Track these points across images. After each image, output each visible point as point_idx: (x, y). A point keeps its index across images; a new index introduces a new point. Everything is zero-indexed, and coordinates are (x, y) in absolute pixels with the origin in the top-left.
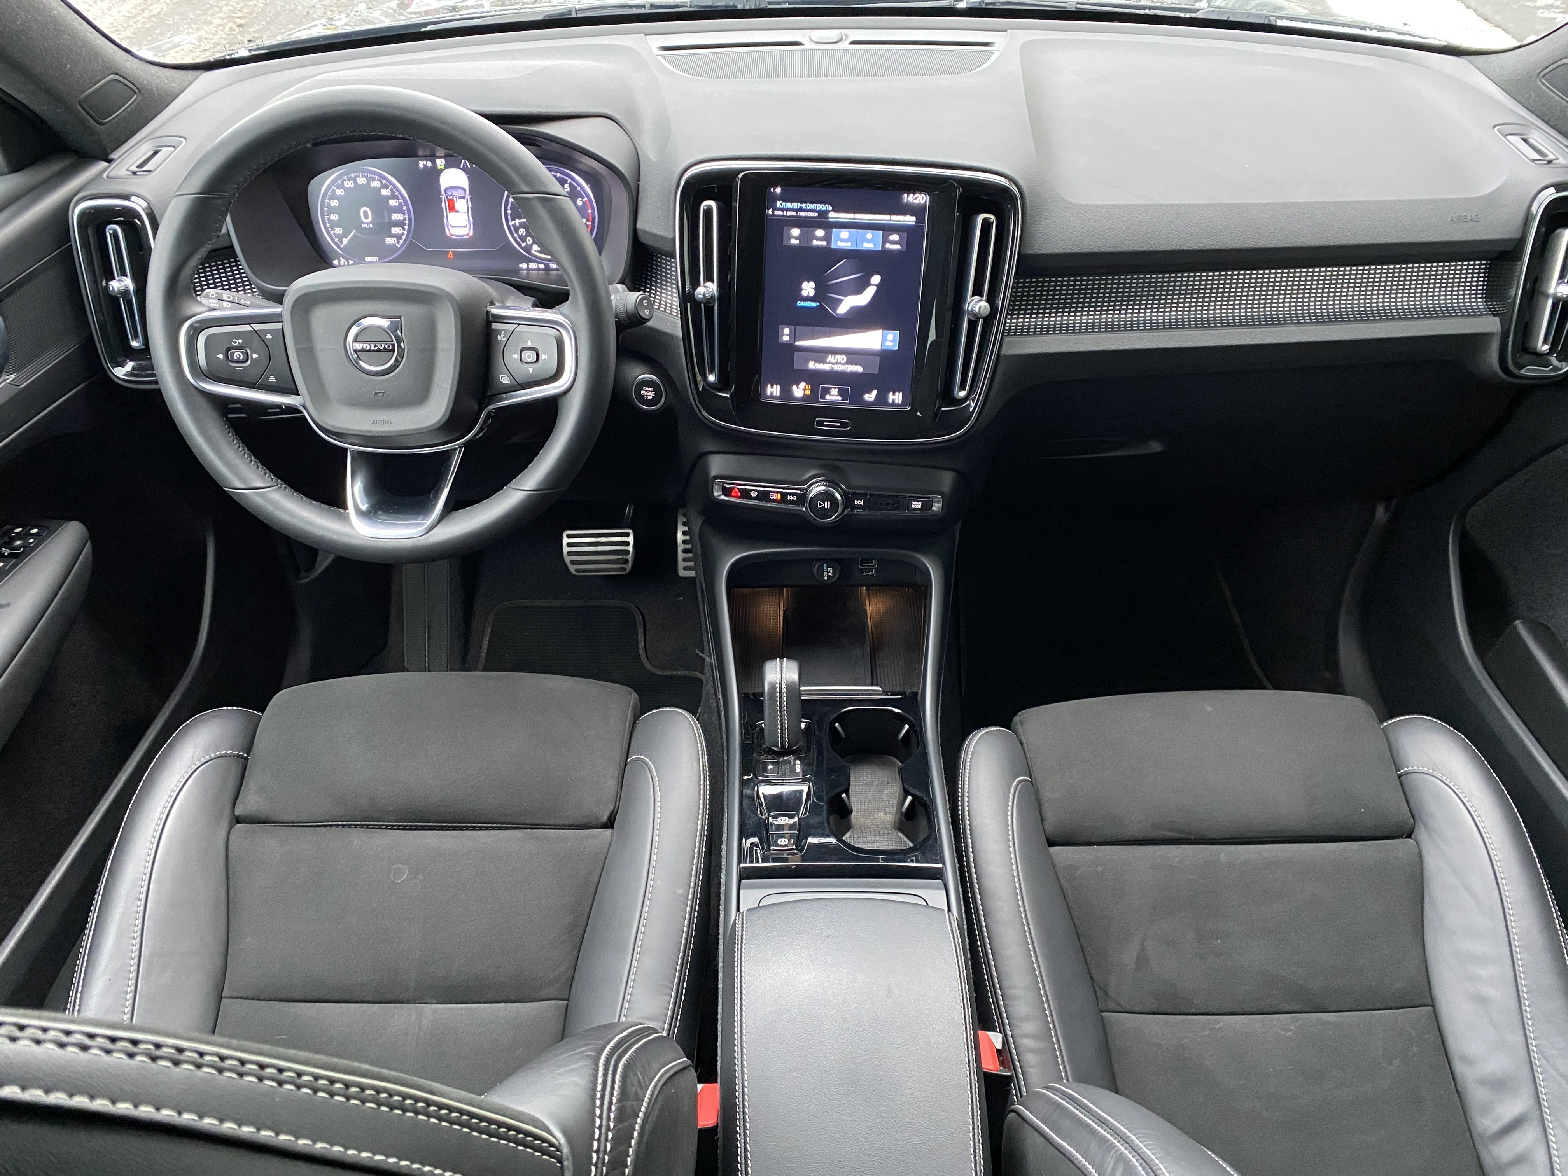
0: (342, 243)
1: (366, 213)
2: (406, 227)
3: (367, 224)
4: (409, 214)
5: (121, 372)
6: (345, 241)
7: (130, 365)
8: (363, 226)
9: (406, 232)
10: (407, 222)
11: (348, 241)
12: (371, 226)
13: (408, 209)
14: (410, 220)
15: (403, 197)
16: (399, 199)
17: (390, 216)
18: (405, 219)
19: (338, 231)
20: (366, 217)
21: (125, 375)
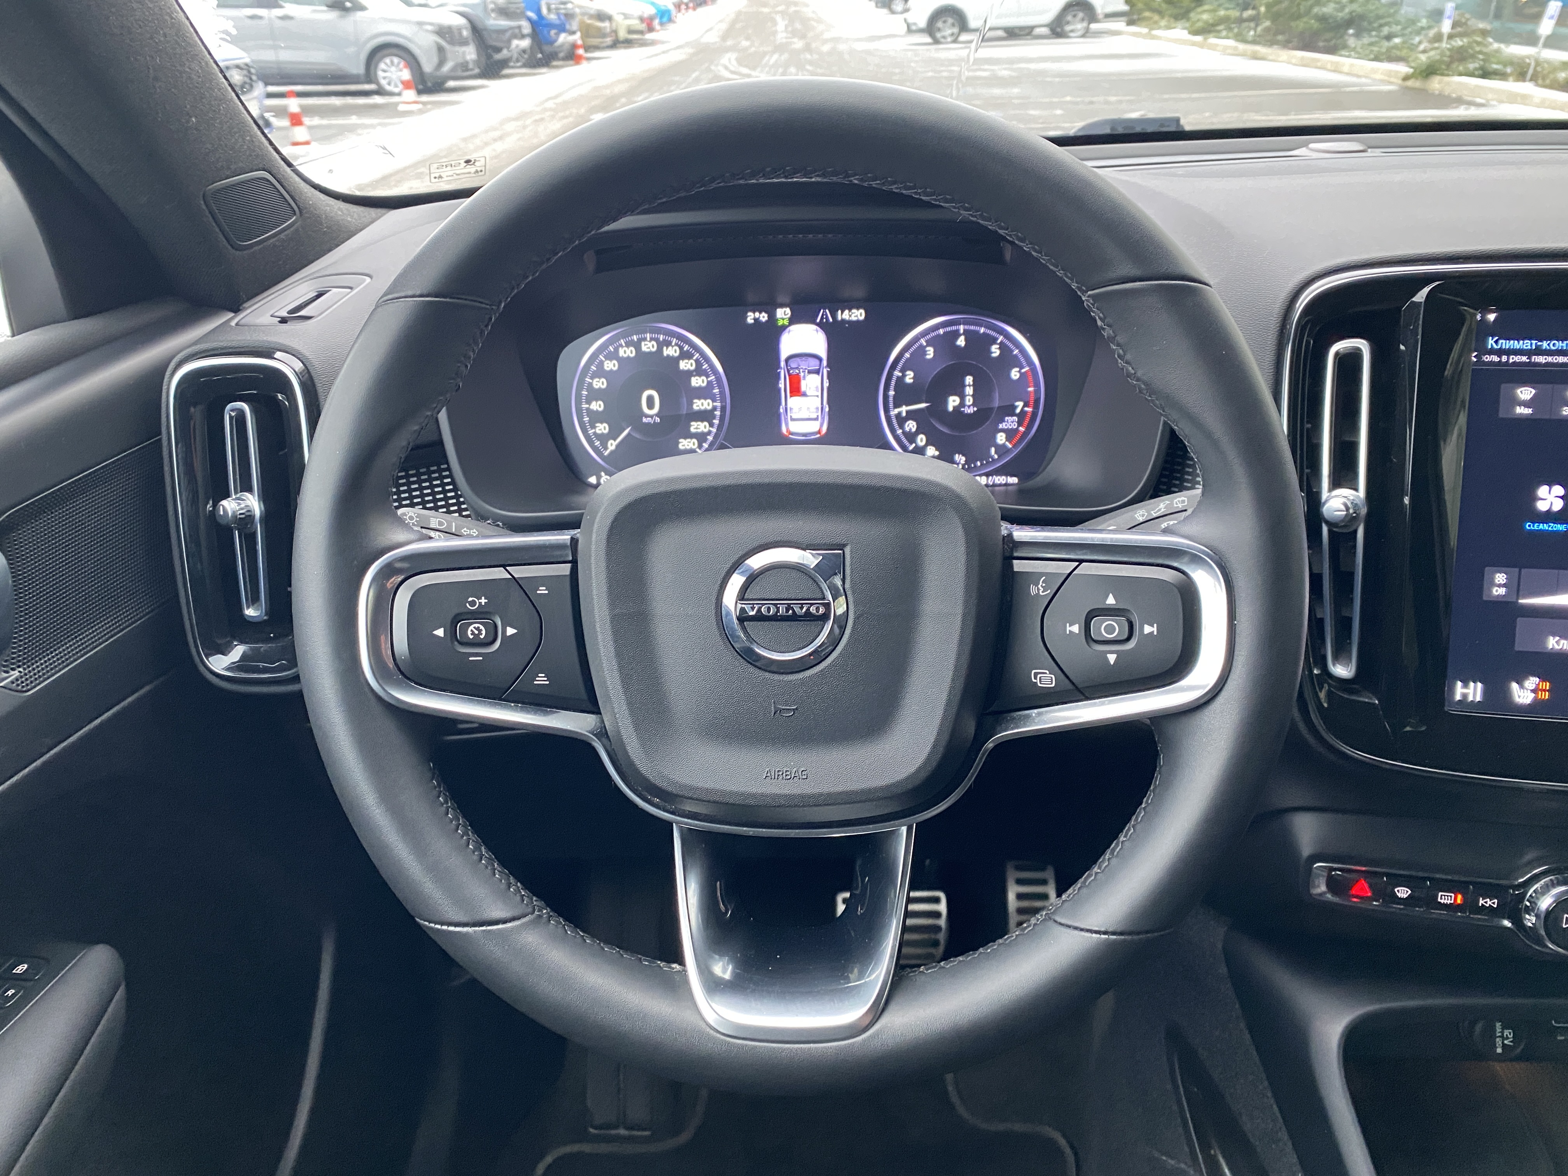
0: (606, 448)
1: (650, 399)
2: (716, 422)
3: (651, 417)
4: (723, 400)
5: (219, 664)
6: (612, 445)
7: (238, 652)
8: (644, 420)
9: (714, 430)
10: (718, 413)
11: (617, 446)
12: (658, 420)
13: (722, 393)
14: (723, 409)
15: (715, 371)
16: (707, 376)
17: (691, 404)
18: (715, 408)
19: (602, 428)
20: (650, 405)
21: (228, 669)
